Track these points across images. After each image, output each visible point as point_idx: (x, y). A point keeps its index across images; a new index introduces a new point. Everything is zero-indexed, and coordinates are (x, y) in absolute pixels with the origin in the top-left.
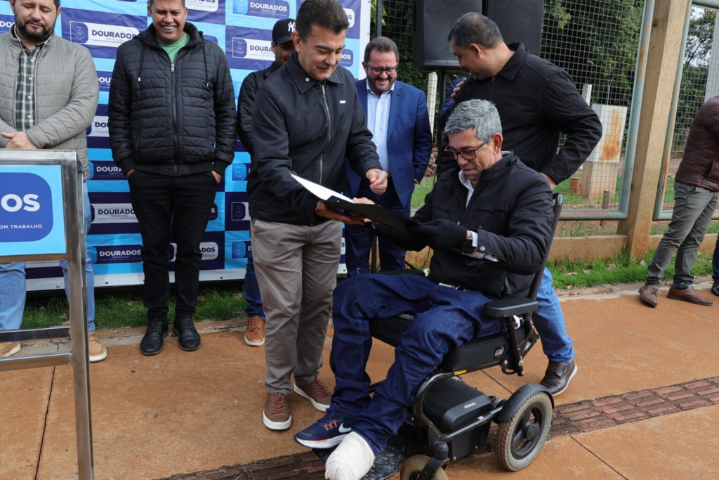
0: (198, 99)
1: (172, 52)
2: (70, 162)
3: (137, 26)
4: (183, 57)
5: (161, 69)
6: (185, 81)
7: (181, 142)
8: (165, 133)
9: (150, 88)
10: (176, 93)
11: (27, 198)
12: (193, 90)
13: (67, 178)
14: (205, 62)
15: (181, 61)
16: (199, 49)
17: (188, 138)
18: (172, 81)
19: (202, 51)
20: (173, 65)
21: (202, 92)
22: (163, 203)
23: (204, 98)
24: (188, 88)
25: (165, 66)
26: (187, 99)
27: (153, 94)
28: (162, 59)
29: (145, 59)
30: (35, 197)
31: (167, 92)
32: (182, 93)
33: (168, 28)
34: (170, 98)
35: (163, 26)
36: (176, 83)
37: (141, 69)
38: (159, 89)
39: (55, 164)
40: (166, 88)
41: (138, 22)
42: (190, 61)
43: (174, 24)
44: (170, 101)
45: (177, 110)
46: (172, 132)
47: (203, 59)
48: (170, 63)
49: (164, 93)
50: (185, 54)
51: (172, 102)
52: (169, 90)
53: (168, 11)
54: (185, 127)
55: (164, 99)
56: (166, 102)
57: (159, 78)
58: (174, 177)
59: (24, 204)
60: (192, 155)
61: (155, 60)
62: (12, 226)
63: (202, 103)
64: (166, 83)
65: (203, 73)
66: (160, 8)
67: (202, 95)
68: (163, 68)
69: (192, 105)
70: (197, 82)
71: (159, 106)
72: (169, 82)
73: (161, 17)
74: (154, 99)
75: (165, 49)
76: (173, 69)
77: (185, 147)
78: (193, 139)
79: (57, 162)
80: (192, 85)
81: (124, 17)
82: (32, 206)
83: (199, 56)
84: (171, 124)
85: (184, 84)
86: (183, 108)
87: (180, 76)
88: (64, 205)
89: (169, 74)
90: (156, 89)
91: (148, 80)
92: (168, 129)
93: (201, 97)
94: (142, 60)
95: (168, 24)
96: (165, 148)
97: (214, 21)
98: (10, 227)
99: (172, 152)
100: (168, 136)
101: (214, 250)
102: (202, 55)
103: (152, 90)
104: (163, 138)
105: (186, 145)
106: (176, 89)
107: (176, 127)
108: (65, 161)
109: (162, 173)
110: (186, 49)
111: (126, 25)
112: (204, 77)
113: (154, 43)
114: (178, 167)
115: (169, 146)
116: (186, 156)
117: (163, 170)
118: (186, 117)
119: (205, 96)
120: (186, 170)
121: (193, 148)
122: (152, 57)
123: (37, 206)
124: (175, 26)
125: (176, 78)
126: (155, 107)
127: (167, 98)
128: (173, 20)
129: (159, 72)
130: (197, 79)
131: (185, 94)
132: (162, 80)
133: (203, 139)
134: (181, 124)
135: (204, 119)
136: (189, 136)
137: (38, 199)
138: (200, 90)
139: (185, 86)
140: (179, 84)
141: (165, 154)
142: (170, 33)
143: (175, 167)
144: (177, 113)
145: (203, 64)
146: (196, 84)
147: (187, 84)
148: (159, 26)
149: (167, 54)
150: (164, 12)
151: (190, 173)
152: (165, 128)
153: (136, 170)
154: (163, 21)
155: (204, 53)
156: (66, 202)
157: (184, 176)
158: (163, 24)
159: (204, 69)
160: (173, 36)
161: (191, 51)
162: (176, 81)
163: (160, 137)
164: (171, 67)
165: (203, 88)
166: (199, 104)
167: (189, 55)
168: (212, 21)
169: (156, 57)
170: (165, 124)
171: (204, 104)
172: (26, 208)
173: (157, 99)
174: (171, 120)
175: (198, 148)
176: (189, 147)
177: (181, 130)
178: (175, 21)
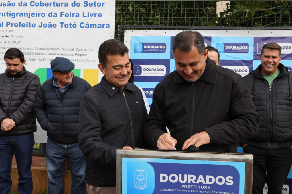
0: (285, 106)
1: (270, 80)
2: (250, 160)
3: (247, 65)
4: (276, 82)
5: (264, 90)
6: (277, 96)
7: (274, 130)
8: (265, 125)
9: (258, 100)
10: (272, 103)
11: (228, 178)
12: (282, 101)
13: (248, 169)
14: (289, 84)
15: (275, 85)
16: (286, 77)
17: (278, 128)
18: (270, 96)
19: (287, 79)
20: (271, 87)
21: (287, 101)
22: (262, 163)
23: (288, 105)
24: (279, 100)
25: (266, 88)
26: (278, 106)
27: (259, 104)
28: (264, 84)
29: (255, 85)
30: (232, 178)
31: (267, 103)
32: (275, 103)
33: (269, 65)
34: (269, 106)
35: (266, 64)
36: (272, 97)
37: (253, 90)
38: (262, 101)
39: (243, 161)
40: (266, 100)
41: (248, 63)
42: (280, 84)
43: (273, 63)
44: (268, 108)
45: (272, 113)
46: (269, 125)
47: (288, 83)
48: (269, 86)
49: (265, 103)
50: (278, 81)
51: (270, 108)
52: (268, 101)
53: (271, 56)
54: (277, 122)
55: (265, 106)
56: (267, 108)
57: (263, 95)
58: (269, 149)
59: (226, 181)
60: (280, 137)
61: (261, 85)
62: (219, 192)
63: (287, 108)
64: (267, 98)
65: (288, 91)
66: (267, 55)
67: (287, 103)
68: (265, 89)
69: (281, 109)
70: (284, 96)
71: (262, 110)
72: (268, 97)
73: (266, 59)
74: (260, 106)
75: (266, 78)
76: (270, 90)
77: (276, 133)
78: (281, 129)
79: (243, 160)
80: (281, 98)
81: (241, 61)
82: (230, 183)
83: (286, 81)
84: (269, 120)
85: (277, 98)
86: (276, 112)
87: (275, 93)
88: (245, 183)
89: (268, 92)
90: (261, 101)
91: (256, 96)
92: (267, 123)
93: (287, 104)
94: (254, 85)
95: (270, 63)
96: (265, 134)
97: (290, 58)
98: (218, 192)
99: (269, 136)
100: (267, 127)
101: (287, 190)
102: (287, 81)
103: (259, 101)
104: (264, 128)
105: (277, 132)
106: (272, 101)
107: (271, 122)
108: (248, 160)
109: (262, 147)
110: (278, 79)
111: (242, 65)
112: (288, 93)
113: (260, 76)
114: (271, 144)
115: (268, 132)
116: (276, 138)
117: (263, 145)
118: (277, 117)
119: (289, 104)
120: (276, 146)
121: (281, 134)
122: (259, 83)
123: (232, 183)
124: (273, 65)
125: (272, 94)
126: (260, 111)
127: (267, 106)
128: (272, 61)
129: (263, 92)
130: (284, 95)
131: (277, 103)
132: (264, 96)
133: (287, 128)
134: (274, 120)
135: (288, 117)
136: (279, 127)
137: (233, 179)
138: (286, 101)
139: (277, 99)
140: (274, 98)
141: (264, 137)
142: (270, 68)
143: (270, 144)
144: (272, 114)
145: (288, 86)
146: (284, 98)
147: (278, 98)
148: (264, 65)
149: (267, 82)
150: (268, 57)
151: (278, 147)
152: (265, 123)
153: (248, 144)
154: (267, 61)
155: (289, 80)
156: (246, 182)
157: (274, 149)
158: (267, 63)
159: (288, 88)
160: (271, 70)
161: (281, 79)
162: (272, 96)
163: (262, 127)
164: (269, 89)
165: (288, 99)
166: (285, 109)
167: (280, 81)
168: (288, 59)
169: (261, 83)
170: (265, 120)
171: (288, 109)
172: (227, 183)
173: (261, 106)
174: (269, 118)
175: (283, 133)
176: (278, 133)
177: (274, 124)
178: (274, 62)
